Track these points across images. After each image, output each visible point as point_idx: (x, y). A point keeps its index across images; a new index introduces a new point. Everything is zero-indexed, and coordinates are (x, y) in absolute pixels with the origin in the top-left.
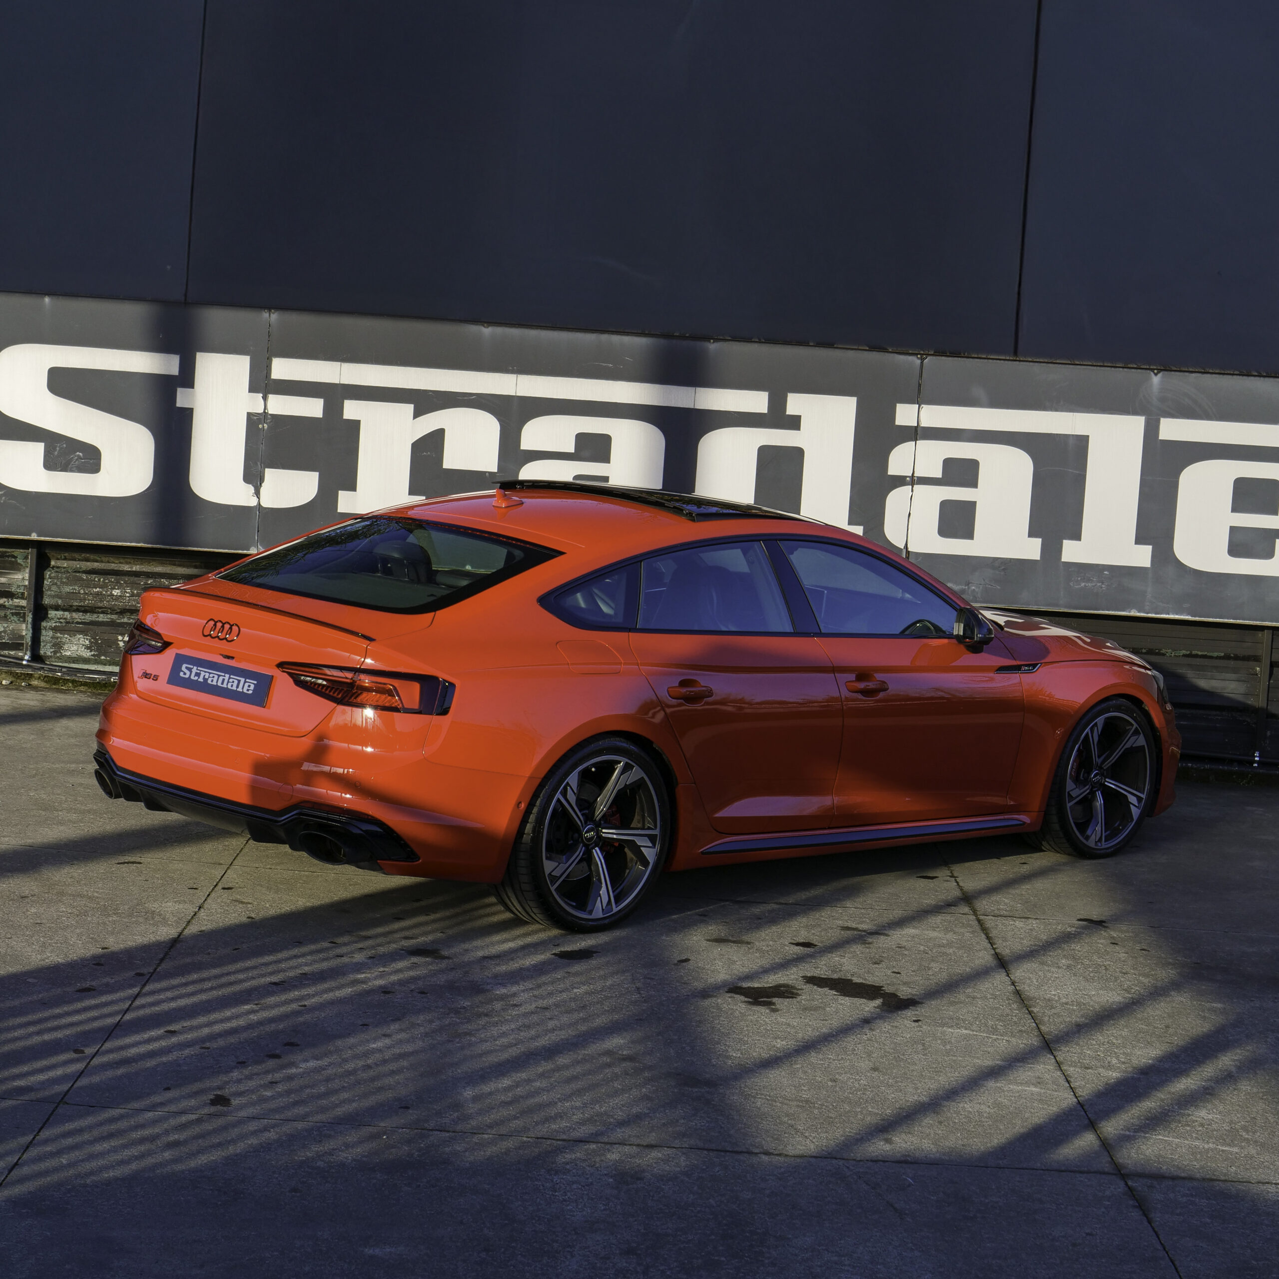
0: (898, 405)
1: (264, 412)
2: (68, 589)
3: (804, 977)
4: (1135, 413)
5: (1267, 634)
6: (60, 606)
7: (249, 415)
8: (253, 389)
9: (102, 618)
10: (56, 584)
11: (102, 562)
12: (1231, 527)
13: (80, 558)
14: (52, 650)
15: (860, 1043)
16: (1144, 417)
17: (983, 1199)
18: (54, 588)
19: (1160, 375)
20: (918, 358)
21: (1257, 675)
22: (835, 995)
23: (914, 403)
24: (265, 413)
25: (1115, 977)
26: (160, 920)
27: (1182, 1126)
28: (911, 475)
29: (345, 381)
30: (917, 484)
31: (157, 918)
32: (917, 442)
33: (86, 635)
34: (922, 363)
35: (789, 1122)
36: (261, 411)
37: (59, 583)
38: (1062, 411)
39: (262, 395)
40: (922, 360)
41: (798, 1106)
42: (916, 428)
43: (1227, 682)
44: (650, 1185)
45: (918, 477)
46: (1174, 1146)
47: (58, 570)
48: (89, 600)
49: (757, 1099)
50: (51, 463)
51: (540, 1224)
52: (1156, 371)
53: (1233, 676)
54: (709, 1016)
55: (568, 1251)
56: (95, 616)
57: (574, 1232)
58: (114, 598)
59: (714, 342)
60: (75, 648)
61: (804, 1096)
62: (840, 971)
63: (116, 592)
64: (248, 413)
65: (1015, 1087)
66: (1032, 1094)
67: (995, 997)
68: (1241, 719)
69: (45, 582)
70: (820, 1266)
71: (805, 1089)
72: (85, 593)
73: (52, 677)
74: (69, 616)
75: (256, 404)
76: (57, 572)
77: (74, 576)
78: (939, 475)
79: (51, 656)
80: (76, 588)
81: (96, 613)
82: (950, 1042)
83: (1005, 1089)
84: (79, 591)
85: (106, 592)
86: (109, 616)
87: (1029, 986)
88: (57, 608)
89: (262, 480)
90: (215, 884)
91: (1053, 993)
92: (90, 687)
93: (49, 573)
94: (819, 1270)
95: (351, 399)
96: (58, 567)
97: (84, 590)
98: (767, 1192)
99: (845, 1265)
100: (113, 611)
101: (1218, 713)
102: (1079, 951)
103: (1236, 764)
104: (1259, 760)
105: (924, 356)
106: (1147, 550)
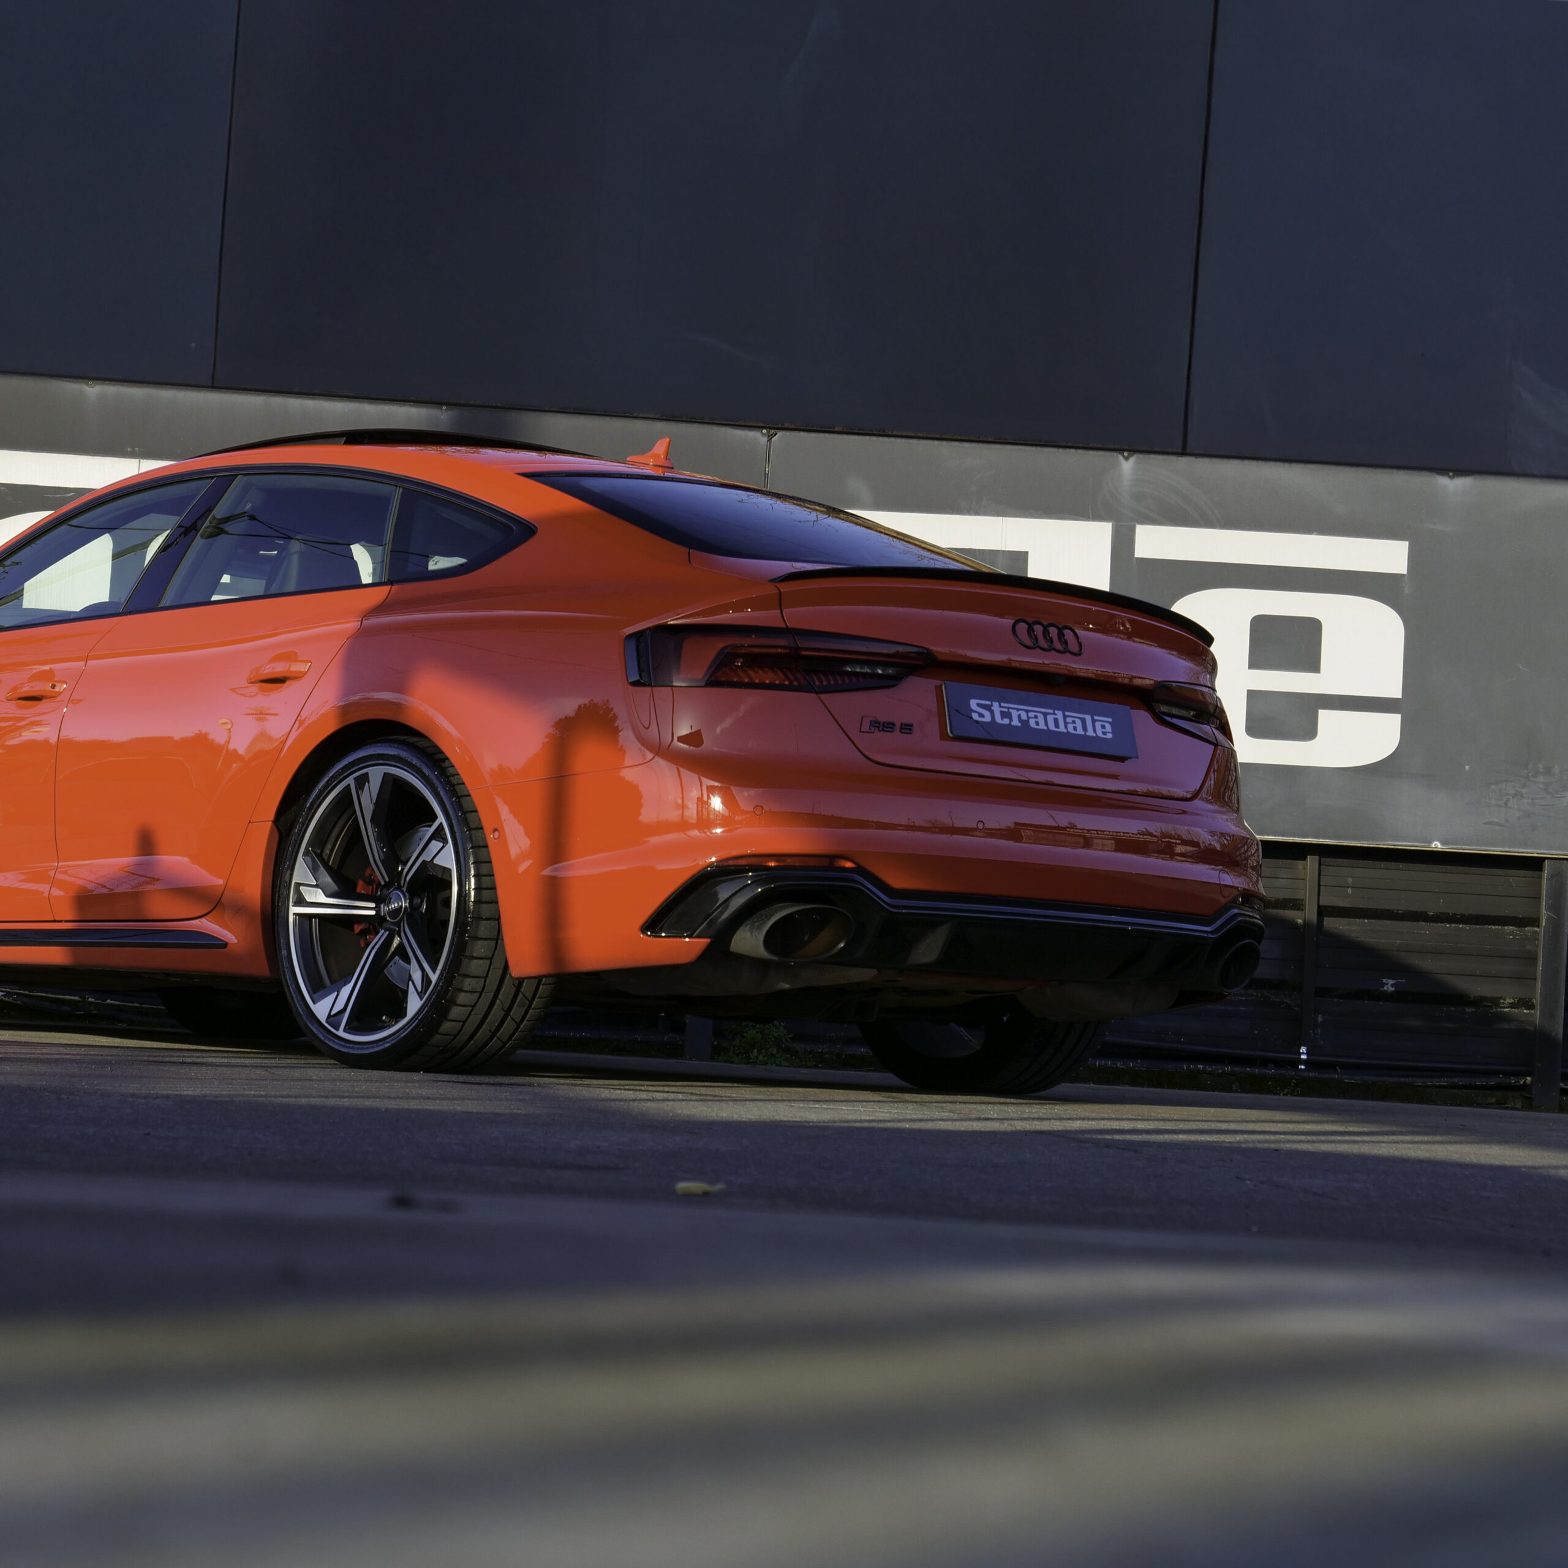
4: (1097, 517)
5: (1312, 861)
12: (1248, 691)
16: (1111, 524)
19: (1133, 460)
20: (763, 434)
21: (1298, 928)
34: (769, 441)
38: (985, 514)
40: (770, 437)
52: (1126, 454)
68: (1277, 1000)
103: (1272, 1065)
104: (1307, 1059)
105: (773, 431)
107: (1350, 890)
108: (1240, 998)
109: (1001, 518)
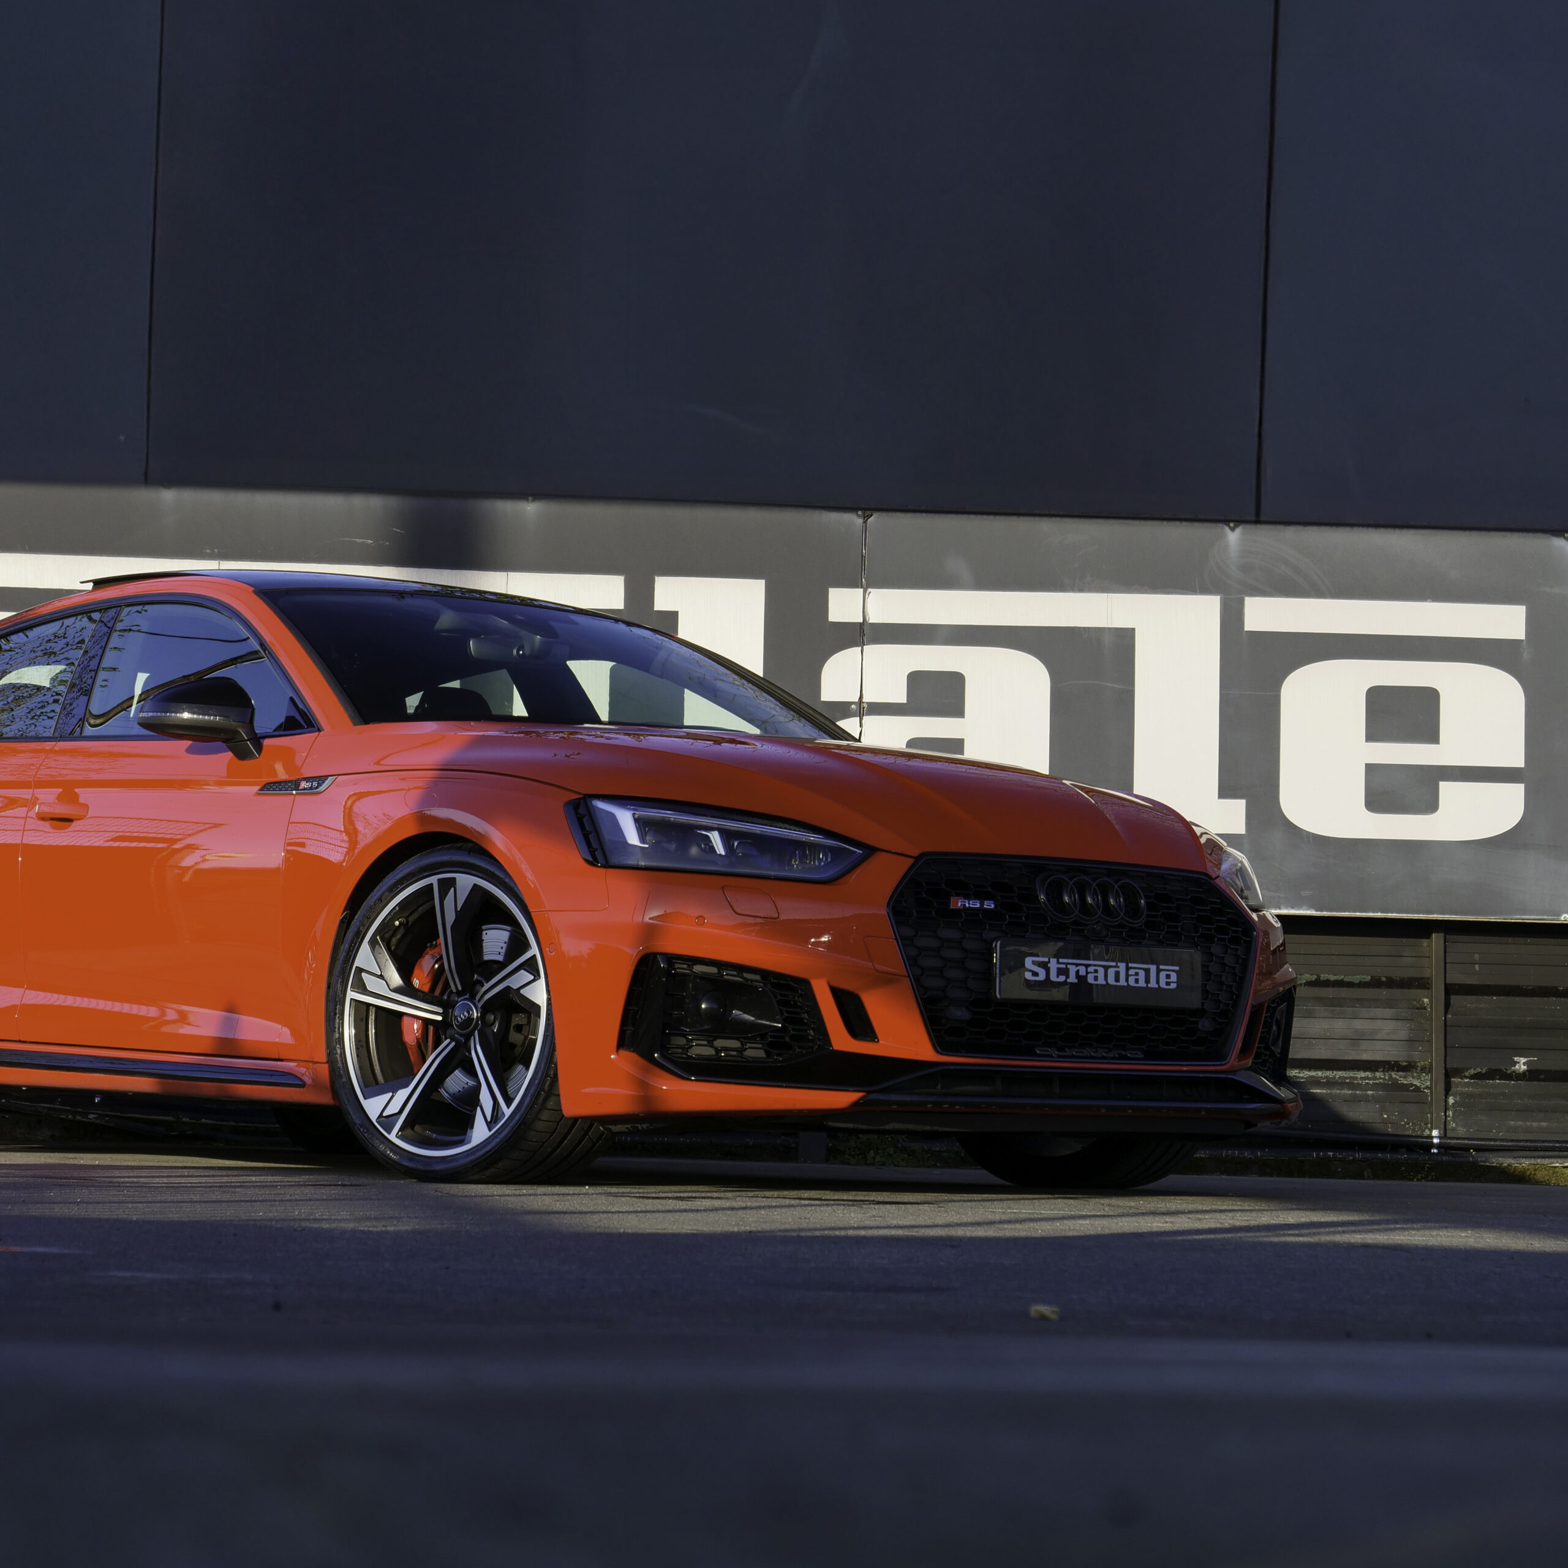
0: (831, 590)
4: (1204, 590)
5: (1437, 939)
12: (1366, 765)
16: (1218, 598)
19: (1239, 530)
20: (858, 515)
21: (1425, 1008)
23: (858, 587)
28: (857, 701)
30: (866, 715)
32: (865, 647)
34: (865, 522)
38: (1090, 590)
40: (866, 518)
42: (861, 626)
43: (1379, 1022)
45: (869, 704)
52: (1232, 525)
53: (1388, 1012)
68: (1405, 1082)
78: (903, 699)
101: (1368, 1074)
103: (1404, 1150)
104: (1440, 1142)
105: (868, 512)
106: (1237, 808)
107: (1477, 967)
108: (1367, 1081)
109: (1105, 595)
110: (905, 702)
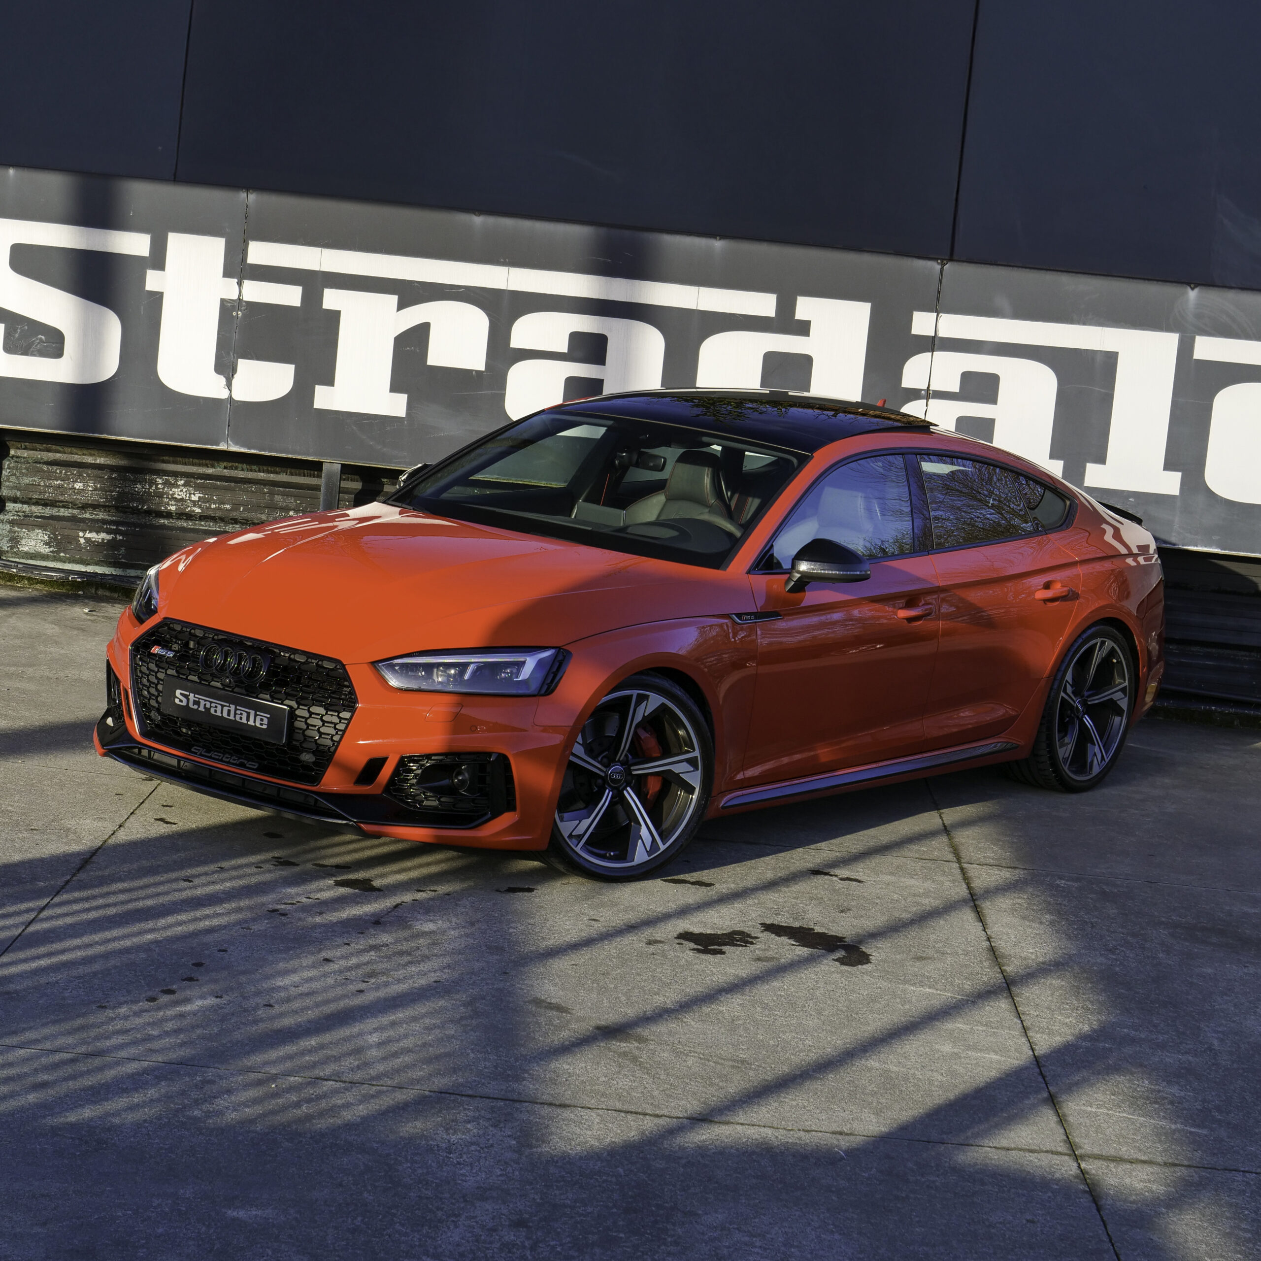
0: (915, 313)
1: (239, 298)
2: (27, 480)
3: (763, 924)
4: (1169, 329)
6: (18, 498)
7: (223, 301)
8: (227, 274)
9: (63, 512)
10: (15, 475)
11: (65, 453)
13: (41, 447)
14: (8, 545)
15: (812, 999)
16: (1178, 335)
17: (919, 1178)
18: (13, 479)
19: (1196, 290)
20: (938, 263)
22: (793, 945)
23: (932, 311)
24: (240, 300)
25: (1101, 936)
26: (75, 838)
27: (1150, 1103)
28: (926, 388)
29: (326, 268)
30: (932, 398)
31: (71, 836)
32: (934, 353)
33: (45, 530)
34: (942, 269)
35: (720, 1084)
36: (235, 297)
37: (18, 474)
38: (1090, 324)
39: (236, 280)
40: (943, 265)
41: (733, 1067)
42: (933, 338)
44: (556, 1149)
45: (933, 391)
46: (1138, 1125)
47: (17, 460)
48: (49, 493)
49: (689, 1057)
50: (11, 347)
51: (426, 1189)
52: (1192, 286)
54: (651, 963)
55: (453, 1221)
56: (56, 510)
57: (462, 1200)
58: (76, 491)
59: (720, 239)
60: (33, 543)
61: (741, 1056)
62: (803, 919)
63: (78, 486)
64: (221, 299)
65: (973, 1053)
66: (991, 1062)
67: (967, 954)
69: (4, 472)
70: (729, 1247)
71: (743, 1047)
72: (45, 486)
73: (7, 574)
74: (27, 510)
75: (230, 289)
76: (16, 462)
77: (34, 467)
78: (956, 389)
79: (7, 551)
80: (37, 479)
81: (56, 507)
82: (910, 1002)
83: (962, 1055)
84: (39, 483)
85: (68, 485)
86: (70, 511)
87: (1006, 942)
88: (15, 500)
89: (234, 371)
90: (141, 801)
91: (1031, 951)
92: (46, 585)
93: (8, 463)
94: (725, 1251)
95: (331, 287)
96: (18, 457)
97: (44, 482)
98: (684, 1161)
99: (756, 1247)
100: (74, 505)
101: (1247, 653)
102: (1065, 906)
105: (945, 261)
106: (1176, 477)
109: (1100, 328)
110: (958, 391)
